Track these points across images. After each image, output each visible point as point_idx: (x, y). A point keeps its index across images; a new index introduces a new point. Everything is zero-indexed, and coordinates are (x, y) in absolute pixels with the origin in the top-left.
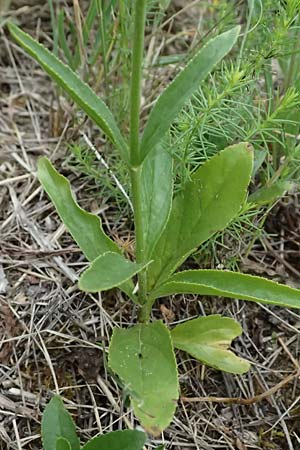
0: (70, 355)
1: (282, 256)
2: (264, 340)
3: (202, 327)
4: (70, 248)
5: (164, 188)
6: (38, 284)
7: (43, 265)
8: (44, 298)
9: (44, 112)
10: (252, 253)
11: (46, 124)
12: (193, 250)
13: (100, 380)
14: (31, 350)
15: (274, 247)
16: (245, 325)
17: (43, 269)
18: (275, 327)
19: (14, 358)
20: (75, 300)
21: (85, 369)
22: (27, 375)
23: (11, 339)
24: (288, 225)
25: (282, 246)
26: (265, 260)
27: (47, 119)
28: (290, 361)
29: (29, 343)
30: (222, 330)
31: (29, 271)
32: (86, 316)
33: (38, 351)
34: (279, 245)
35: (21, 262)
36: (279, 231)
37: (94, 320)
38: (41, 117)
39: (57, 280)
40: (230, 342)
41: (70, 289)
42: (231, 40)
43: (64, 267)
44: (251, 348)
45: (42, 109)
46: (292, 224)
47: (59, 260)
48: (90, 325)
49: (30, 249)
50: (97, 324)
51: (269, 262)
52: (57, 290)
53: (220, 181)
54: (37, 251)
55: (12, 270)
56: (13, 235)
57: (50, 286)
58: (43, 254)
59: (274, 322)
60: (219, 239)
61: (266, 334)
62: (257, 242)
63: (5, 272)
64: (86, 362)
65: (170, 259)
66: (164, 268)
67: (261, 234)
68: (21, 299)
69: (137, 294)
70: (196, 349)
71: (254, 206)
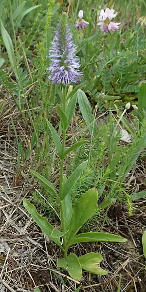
0: (37, 274)
1: (117, 228)
2: (114, 264)
3: (87, 258)
4: (31, 232)
5: (69, 206)
6: (21, 248)
7: (22, 240)
8: (25, 253)
9: (10, 176)
10: (105, 228)
11: (11, 181)
12: (81, 227)
13: (50, 282)
14: (23, 273)
15: (114, 225)
16: (105, 258)
17: (22, 242)
18: (117, 258)
19: (17, 276)
20: (36, 253)
21: (45, 278)
22: (23, 283)
23: (15, 269)
24: (118, 214)
25: (117, 224)
26: (110, 231)
27: (12, 178)
28: (125, 271)
29: (22, 271)
30: (95, 259)
31: (17, 243)
32: (42, 259)
33: (27, 273)
34: (116, 223)
35: (13, 240)
36: (115, 217)
37: (45, 260)
38: (8, 178)
39: (29, 245)
40: (99, 264)
41: (35, 249)
42: (86, 164)
43: (31, 240)
44: (109, 268)
45: (8, 175)
46: (120, 214)
47: (28, 237)
48: (44, 262)
49: (16, 234)
50: (46, 262)
51: (113, 231)
52: (29, 250)
53: (87, 201)
54: (19, 235)
55: (10, 244)
56: (8, 230)
57: (26, 248)
58: (22, 236)
59: (117, 255)
60: (90, 222)
61: (114, 261)
62: (106, 223)
63: (8, 244)
64: (45, 276)
65: (73, 231)
66: (71, 235)
67: (106, 219)
68: (16, 255)
69: (62, 246)
70: (86, 267)
71: (101, 208)
